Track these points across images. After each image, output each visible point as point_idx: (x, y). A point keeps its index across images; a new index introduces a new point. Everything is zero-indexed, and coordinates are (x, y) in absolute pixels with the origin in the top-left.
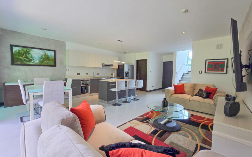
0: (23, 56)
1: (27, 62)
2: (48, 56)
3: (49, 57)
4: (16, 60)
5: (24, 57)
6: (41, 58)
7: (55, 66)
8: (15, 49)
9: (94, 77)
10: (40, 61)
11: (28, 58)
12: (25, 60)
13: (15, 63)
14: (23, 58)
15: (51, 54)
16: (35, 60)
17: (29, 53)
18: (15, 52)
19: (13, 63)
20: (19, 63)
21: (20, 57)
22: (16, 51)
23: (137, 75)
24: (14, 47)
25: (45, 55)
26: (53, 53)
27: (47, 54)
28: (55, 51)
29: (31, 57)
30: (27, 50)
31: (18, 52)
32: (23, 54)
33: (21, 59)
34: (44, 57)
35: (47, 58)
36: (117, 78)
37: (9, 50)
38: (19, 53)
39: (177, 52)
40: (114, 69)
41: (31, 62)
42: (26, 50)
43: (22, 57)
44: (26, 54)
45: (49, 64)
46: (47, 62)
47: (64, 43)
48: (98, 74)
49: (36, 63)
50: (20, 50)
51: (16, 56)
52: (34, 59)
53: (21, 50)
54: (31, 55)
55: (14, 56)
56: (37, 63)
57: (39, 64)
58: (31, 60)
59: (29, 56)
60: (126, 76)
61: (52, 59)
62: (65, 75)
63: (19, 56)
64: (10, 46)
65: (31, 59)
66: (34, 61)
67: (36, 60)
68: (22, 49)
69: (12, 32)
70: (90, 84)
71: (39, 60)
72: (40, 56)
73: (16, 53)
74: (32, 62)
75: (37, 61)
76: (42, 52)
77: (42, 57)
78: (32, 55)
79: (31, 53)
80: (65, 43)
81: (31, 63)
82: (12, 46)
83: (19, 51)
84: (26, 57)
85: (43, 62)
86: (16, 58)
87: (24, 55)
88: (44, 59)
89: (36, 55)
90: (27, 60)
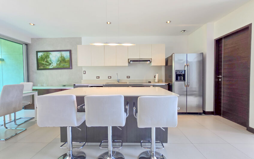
1: (47, 67)
2: (64, 57)
3: (65, 59)
4: (40, 65)
5: (45, 61)
6: (58, 61)
7: (71, 68)
8: (40, 54)
10: (57, 64)
11: (48, 62)
12: (46, 64)
13: (40, 68)
14: (44, 63)
15: (66, 55)
16: (53, 63)
17: (49, 57)
19: (38, 69)
20: (42, 68)
21: (43, 62)
22: (39, 57)
23: (217, 78)
24: (38, 53)
25: (62, 57)
26: (68, 53)
27: (63, 56)
28: (70, 51)
29: (50, 61)
30: (47, 54)
31: (42, 57)
32: (45, 59)
33: (43, 64)
34: (60, 59)
35: (63, 60)
37: (36, 56)
41: (50, 66)
42: (46, 54)
43: (44, 61)
44: (47, 58)
45: (65, 66)
46: (63, 64)
47: (81, 39)
48: (128, 77)
49: (54, 67)
50: (42, 55)
51: (40, 61)
53: (43, 55)
54: (50, 59)
55: (39, 62)
57: (57, 67)
58: (50, 64)
59: (48, 60)
61: (68, 61)
62: (82, 79)
65: (50, 62)
66: (53, 64)
67: (54, 64)
71: (57, 63)
72: (57, 58)
74: (51, 65)
75: (54, 65)
76: (58, 54)
77: (59, 59)
78: (51, 59)
79: (50, 56)
81: (51, 67)
82: (37, 52)
83: (42, 56)
84: (47, 62)
85: (60, 65)
86: (40, 63)
88: (60, 62)
89: (54, 57)
90: (48, 64)
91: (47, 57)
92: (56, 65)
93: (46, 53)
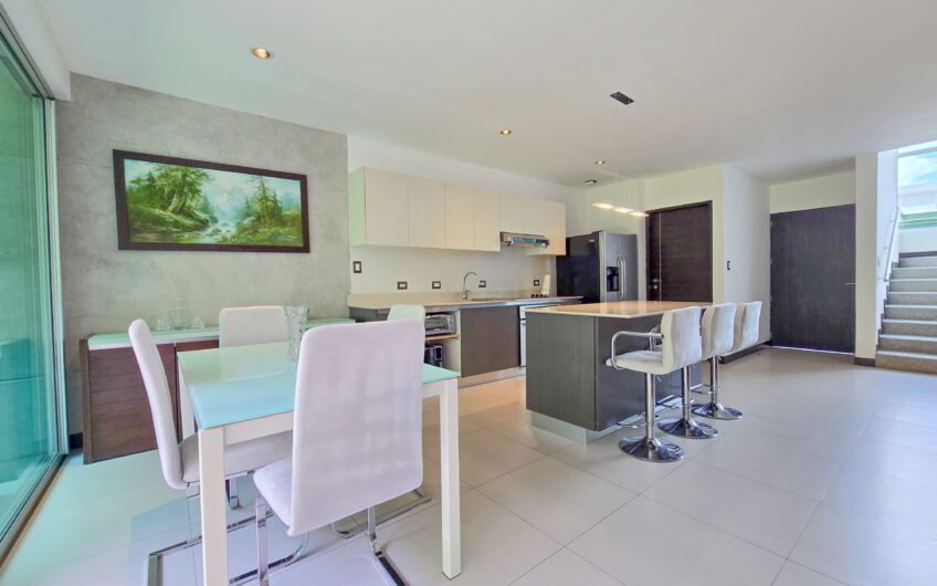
0: (170, 204)
1: (186, 235)
2: (275, 202)
3: (280, 209)
4: (138, 224)
5: (171, 208)
6: (248, 215)
7: (305, 249)
8: (135, 171)
9: (466, 299)
10: (242, 230)
11: (189, 215)
12: (176, 224)
13: (136, 239)
14: (168, 215)
15: (286, 192)
16: (221, 222)
17: (195, 192)
18: (137, 186)
19: (127, 241)
20: (152, 238)
21: (158, 212)
22: (138, 181)
23: (650, 283)
24: (128, 163)
25: (265, 198)
26: (294, 188)
27: (270, 194)
28: (302, 179)
29: (205, 209)
30: (184, 176)
31: (149, 187)
32: (170, 196)
33: (160, 221)
34: (257, 207)
35: (271, 212)
36: (559, 299)
37: (110, 174)
38: (151, 190)
39: (880, 154)
40: (544, 257)
41: (203, 233)
42: (179, 174)
43: (164, 208)
44: (181, 194)
45: (280, 241)
46: (273, 230)
47: (342, 139)
48: (483, 284)
49: (225, 239)
50: (156, 174)
51: (141, 207)
52: (215, 220)
53: (162, 176)
54: (202, 201)
55: (131, 206)
56: (229, 236)
57: (238, 242)
58: (203, 225)
59: (192, 203)
60: (611, 288)
61: (294, 219)
62: (348, 293)
63: (153, 206)
64: (110, 156)
65: (203, 216)
66: (218, 226)
67: (225, 225)
68: (163, 171)
69: (121, 88)
70: (459, 332)
71: (238, 224)
72: (241, 204)
73: (139, 191)
74: (210, 231)
75: (227, 229)
76: (248, 186)
77: (248, 207)
78: (206, 200)
79: (205, 188)
80: (346, 142)
81: (205, 238)
82: (120, 157)
83: (151, 179)
84: (183, 211)
85: (256, 232)
86: (139, 214)
87: (175, 200)
88: (258, 219)
89: (225, 197)
90: (188, 222)
91: (187, 188)
92: (234, 231)
93: (177, 172)
